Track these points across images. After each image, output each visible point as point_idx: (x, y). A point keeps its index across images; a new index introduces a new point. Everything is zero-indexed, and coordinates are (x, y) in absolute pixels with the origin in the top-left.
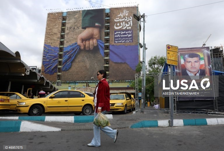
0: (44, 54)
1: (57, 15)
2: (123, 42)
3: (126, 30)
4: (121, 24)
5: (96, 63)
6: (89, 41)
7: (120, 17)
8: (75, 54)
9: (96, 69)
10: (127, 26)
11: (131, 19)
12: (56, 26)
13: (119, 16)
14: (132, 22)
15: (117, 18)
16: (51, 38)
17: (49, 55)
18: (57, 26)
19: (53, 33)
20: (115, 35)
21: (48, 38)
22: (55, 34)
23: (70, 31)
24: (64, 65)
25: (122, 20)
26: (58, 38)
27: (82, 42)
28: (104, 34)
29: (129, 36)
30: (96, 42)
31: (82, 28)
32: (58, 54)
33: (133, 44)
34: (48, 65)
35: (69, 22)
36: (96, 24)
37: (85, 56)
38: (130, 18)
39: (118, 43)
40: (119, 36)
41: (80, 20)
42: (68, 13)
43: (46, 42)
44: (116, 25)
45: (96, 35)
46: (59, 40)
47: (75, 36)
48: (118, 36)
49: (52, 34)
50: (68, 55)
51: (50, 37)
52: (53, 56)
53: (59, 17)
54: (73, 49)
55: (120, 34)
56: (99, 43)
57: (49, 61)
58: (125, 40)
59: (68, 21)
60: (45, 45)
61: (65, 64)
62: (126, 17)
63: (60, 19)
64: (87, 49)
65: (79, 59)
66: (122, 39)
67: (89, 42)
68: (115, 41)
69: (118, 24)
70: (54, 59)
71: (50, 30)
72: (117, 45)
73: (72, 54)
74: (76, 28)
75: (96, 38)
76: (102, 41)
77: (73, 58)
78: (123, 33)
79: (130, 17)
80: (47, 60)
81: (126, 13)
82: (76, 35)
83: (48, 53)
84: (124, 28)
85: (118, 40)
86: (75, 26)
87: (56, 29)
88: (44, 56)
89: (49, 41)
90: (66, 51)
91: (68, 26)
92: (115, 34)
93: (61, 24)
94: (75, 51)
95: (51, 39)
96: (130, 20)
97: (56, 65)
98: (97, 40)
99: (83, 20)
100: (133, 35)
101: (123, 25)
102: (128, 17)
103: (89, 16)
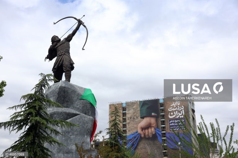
1: (117, 106)
2: (177, 129)
3: (179, 119)
4: (175, 113)
5: (156, 149)
6: (148, 129)
7: (173, 107)
8: (137, 142)
9: (156, 155)
10: (180, 115)
13: (172, 105)
14: (184, 111)
15: (171, 108)
20: (170, 123)
23: (130, 121)
25: (175, 109)
27: (142, 131)
28: (160, 123)
30: (154, 130)
31: (141, 118)
35: (129, 113)
36: (153, 114)
37: (145, 144)
38: (182, 108)
41: (138, 111)
42: (127, 104)
44: (170, 114)
45: (154, 124)
46: (122, 129)
47: (135, 126)
48: (173, 124)
50: (131, 143)
54: (135, 137)
55: (174, 123)
56: (157, 131)
58: (179, 128)
59: (128, 111)
62: (178, 107)
63: (121, 109)
64: (147, 137)
65: (141, 146)
66: (176, 127)
67: (148, 131)
68: (170, 129)
69: (172, 114)
72: (172, 132)
73: (134, 142)
74: (135, 118)
75: (153, 127)
76: (159, 129)
77: (136, 145)
78: (177, 121)
81: (178, 103)
82: (136, 124)
84: (177, 117)
85: (173, 129)
86: (135, 116)
90: (129, 139)
91: (128, 116)
93: (122, 114)
94: (137, 139)
96: (182, 109)
99: (141, 110)
100: (186, 124)
101: (176, 114)
102: (180, 106)
103: (146, 107)
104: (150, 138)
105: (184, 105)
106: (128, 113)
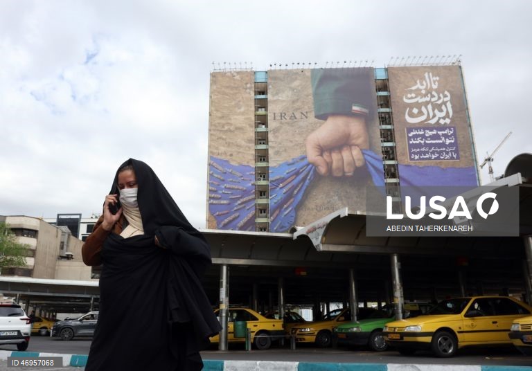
0: (210, 184)
1: (237, 77)
2: (433, 157)
3: (439, 127)
4: (423, 109)
6: (340, 152)
7: (418, 92)
8: (304, 187)
10: (442, 116)
11: (448, 98)
12: (240, 108)
13: (414, 88)
14: (452, 107)
15: (411, 94)
16: (228, 140)
17: (228, 186)
18: (242, 110)
19: (232, 128)
20: (409, 138)
21: (221, 141)
22: (237, 128)
23: (281, 123)
24: (275, 215)
25: (424, 100)
26: (249, 141)
28: (378, 134)
29: (448, 142)
30: (361, 157)
31: (317, 117)
32: (252, 185)
33: (462, 164)
34: (227, 214)
35: (278, 100)
36: (355, 108)
37: (332, 194)
38: (445, 96)
39: (420, 159)
40: (422, 142)
41: (307, 96)
42: (271, 75)
43: (215, 151)
44: (410, 111)
45: (359, 137)
46: (253, 146)
47: (299, 139)
48: (419, 141)
49: (230, 131)
50: (285, 190)
51: (224, 137)
52: (238, 189)
53: (247, 84)
54: (297, 173)
55: (423, 137)
56: (369, 159)
57: (229, 204)
58: (438, 152)
59: (273, 96)
60: (211, 157)
61: (277, 212)
62: (434, 93)
63: (250, 88)
64: (337, 174)
65: (317, 201)
66: (430, 149)
67: (339, 157)
68: (410, 156)
70: (242, 200)
71: (222, 117)
72: (418, 164)
73: (294, 188)
74: (298, 115)
75: (358, 145)
76: (376, 154)
77: (300, 197)
78: (431, 133)
79: (443, 93)
80: (222, 202)
81: (432, 81)
82: (300, 134)
83: (223, 180)
84: (433, 121)
85: (420, 153)
86: (297, 109)
87: (241, 118)
88: (210, 191)
89: (222, 149)
90: (278, 177)
91: (273, 109)
92: (410, 135)
93: (252, 103)
94: (304, 179)
95: (229, 144)
96: (446, 99)
97: (250, 215)
98: (361, 150)
99: (316, 95)
100: (459, 142)
101: (428, 114)
102: (438, 91)
103: (333, 86)
104: (348, 178)
105: (451, 89)
106: (274, 101)
